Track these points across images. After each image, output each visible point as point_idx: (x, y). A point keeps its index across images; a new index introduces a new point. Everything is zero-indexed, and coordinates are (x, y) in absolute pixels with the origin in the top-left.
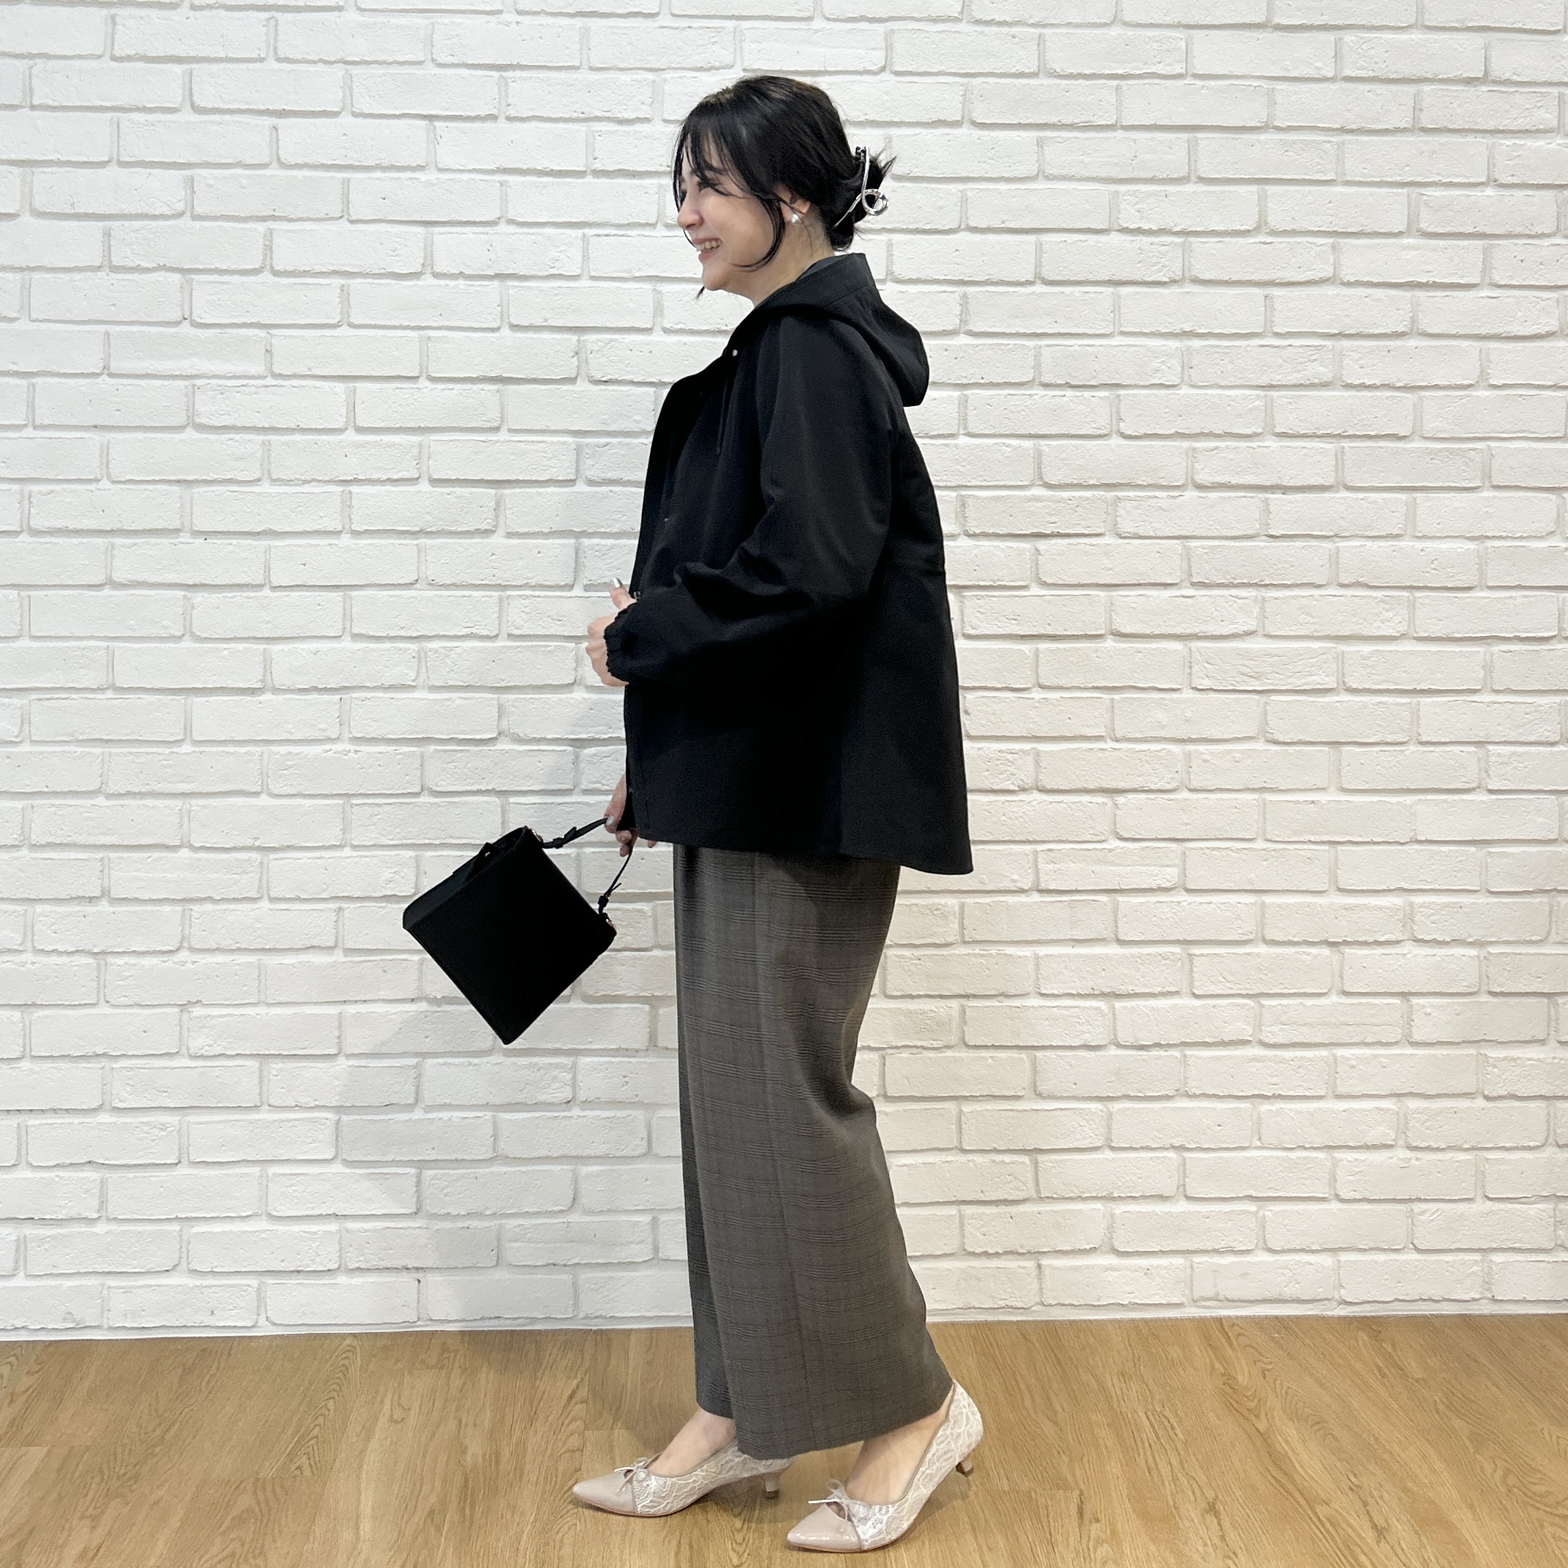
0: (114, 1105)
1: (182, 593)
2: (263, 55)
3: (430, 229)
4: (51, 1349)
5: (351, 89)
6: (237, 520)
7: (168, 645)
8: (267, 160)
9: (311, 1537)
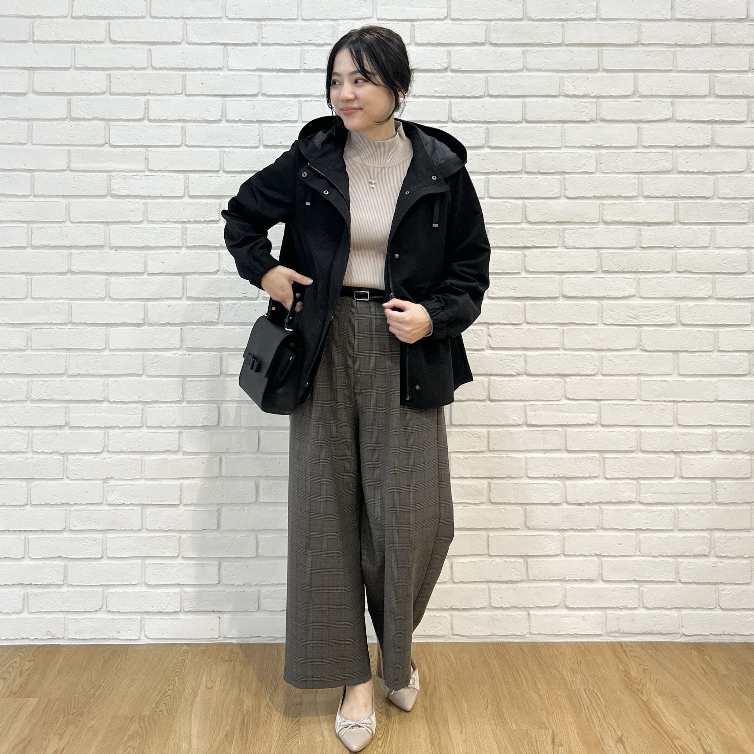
0: (71, 528)
1: (105, 277)
2: (144, 15)
3: (224, 99)
4: (40, 649)
5: (187, 31)
6: (131, 241)
7: (98, 302)
8: (146, 66)
9: (167, 747)
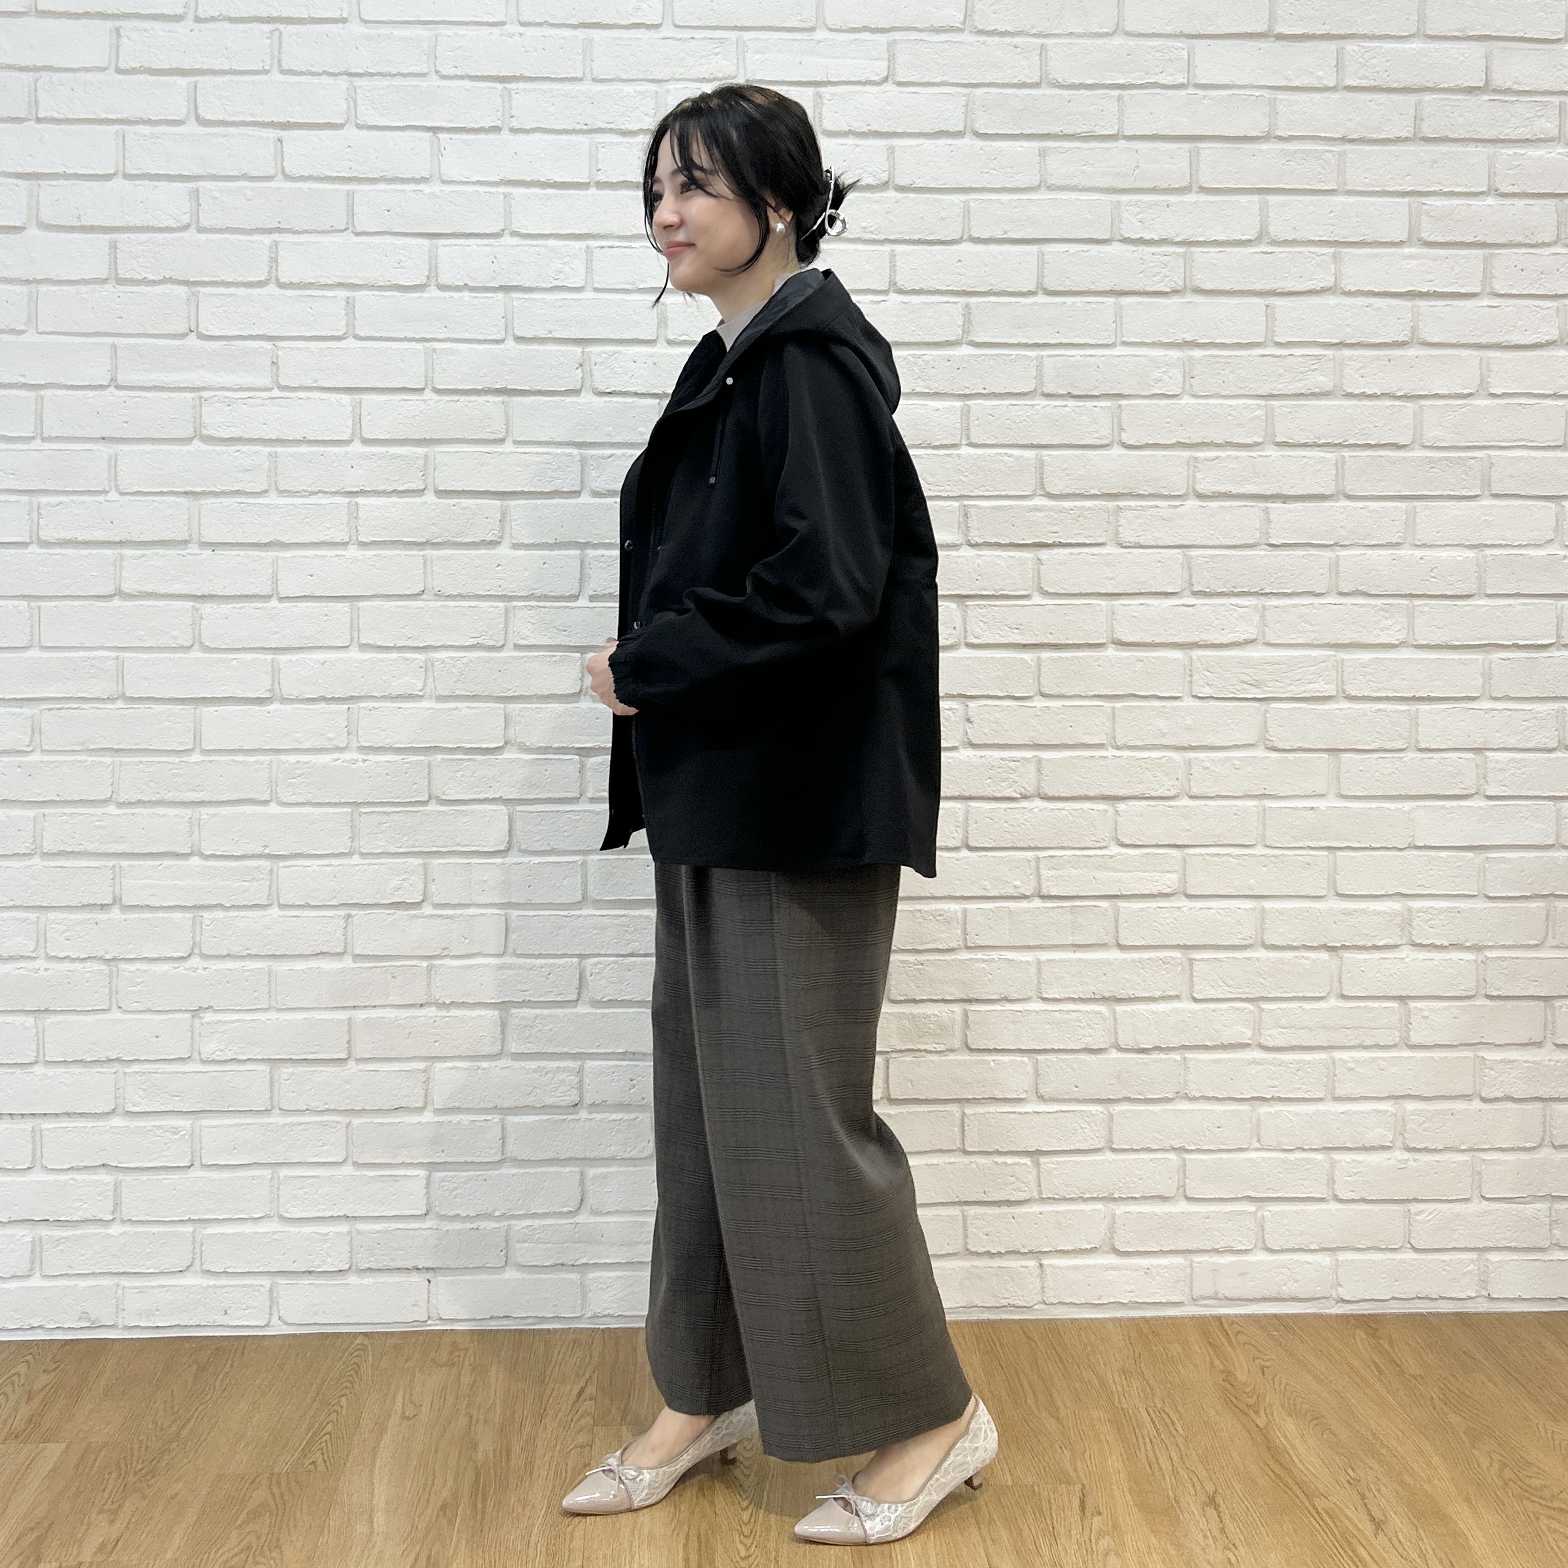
0: (127, 1109)
1: (192, 604)
2: (267, 68)
3: (434, 241)
4: (68, 1348)
5: (355, 101)
6: (244, 532)
7: (177, 655)
8: (272, 172)
9: (326, 1530)
